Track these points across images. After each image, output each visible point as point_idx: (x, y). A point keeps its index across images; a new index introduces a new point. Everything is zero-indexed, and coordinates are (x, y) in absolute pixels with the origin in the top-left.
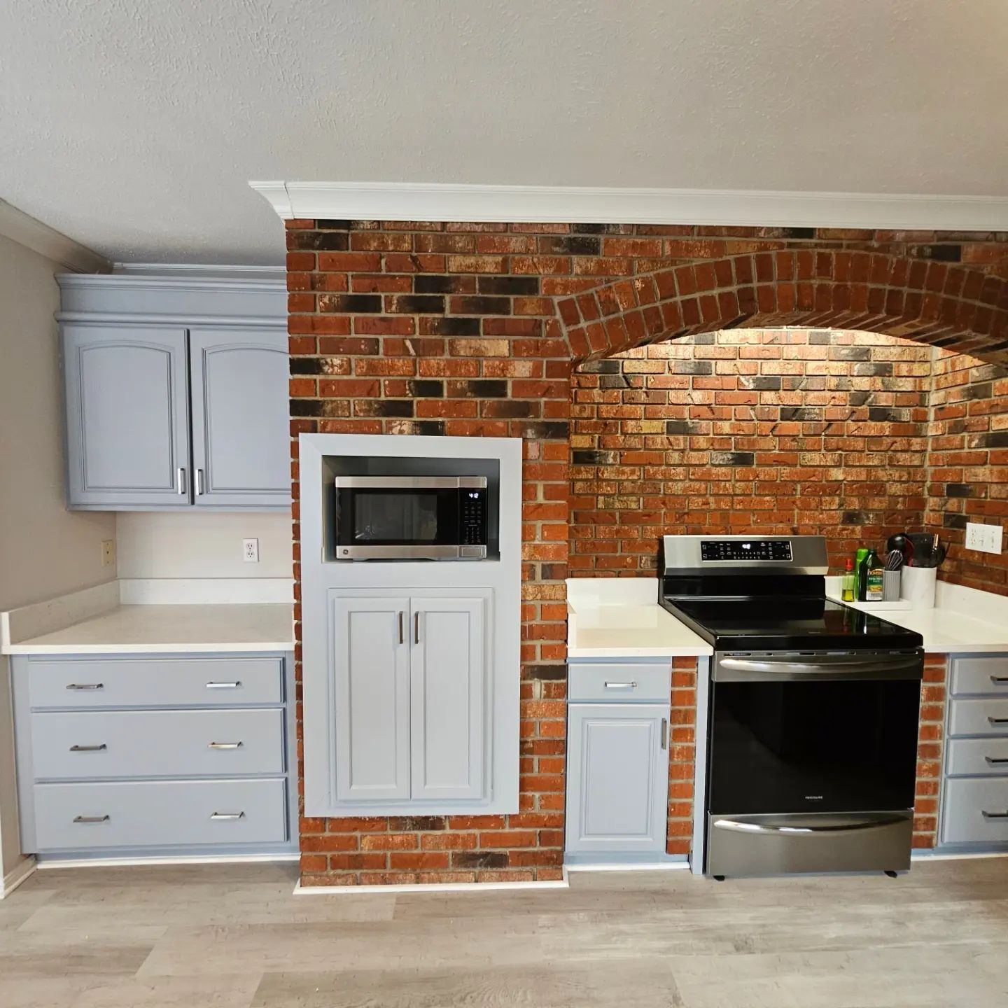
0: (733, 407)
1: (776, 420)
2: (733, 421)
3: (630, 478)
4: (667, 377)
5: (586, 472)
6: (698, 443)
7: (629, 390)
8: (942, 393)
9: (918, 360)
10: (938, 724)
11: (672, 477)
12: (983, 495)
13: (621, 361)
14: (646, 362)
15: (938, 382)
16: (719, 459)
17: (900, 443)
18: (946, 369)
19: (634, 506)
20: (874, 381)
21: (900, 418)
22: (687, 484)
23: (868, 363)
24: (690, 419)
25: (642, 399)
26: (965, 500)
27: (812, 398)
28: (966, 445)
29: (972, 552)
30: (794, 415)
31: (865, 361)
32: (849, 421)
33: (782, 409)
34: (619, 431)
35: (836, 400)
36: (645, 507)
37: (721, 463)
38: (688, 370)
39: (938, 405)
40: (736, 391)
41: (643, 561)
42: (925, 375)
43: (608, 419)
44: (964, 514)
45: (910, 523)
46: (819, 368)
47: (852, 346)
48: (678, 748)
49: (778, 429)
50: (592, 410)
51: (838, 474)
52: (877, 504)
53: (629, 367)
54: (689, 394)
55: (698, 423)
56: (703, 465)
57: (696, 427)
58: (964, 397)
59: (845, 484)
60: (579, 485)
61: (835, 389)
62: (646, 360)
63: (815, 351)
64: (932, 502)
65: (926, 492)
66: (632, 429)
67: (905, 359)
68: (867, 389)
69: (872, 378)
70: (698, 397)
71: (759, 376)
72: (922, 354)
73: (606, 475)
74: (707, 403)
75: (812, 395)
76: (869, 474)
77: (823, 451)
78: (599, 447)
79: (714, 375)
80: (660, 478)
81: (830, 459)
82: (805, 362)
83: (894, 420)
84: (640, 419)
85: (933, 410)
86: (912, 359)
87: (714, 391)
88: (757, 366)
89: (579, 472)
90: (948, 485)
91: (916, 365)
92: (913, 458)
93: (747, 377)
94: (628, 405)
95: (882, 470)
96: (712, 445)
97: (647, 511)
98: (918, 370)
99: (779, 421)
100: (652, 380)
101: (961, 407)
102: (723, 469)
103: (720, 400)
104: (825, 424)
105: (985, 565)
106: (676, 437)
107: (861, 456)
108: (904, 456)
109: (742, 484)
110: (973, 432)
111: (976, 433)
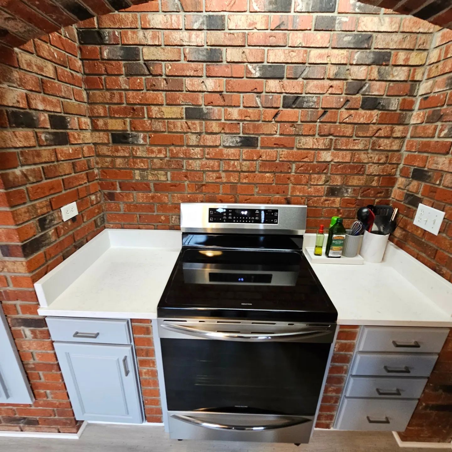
0: (242, 95)
1: (278, 108)
2: (241, 107)
3: (158, 156)
4: (183, 64)
5: (123, 151)
6: (211, 127)
7: (150, 77)
8: (431, 82)
9: (417, 48)
10: (345, 366)
11: (191, 156)
12: (438, 182)
13: (141, 47)
14: (163, 49)
15: (430, 70)
16: (229, 142)
17: (385, 130)
18: (440, 56)
19: (163, 178)
20: (371, 70)
21: (389, 107)
22: (204, 161)
23: (368, 51)
24: (205, 105)
25: (162, 86)
26: (423, 184)
27: (312, 86)
28: (436, 135)
29: (417, 228)
30: (294, 103)
31: (366, 49)
32: (343, 110)
33: (284, 97)
34: (146, 116)
35: (333, 89)
36: (172, 180)
37: (231, 145)
38: (201, 58)
39: (425, 94)
40: (245, 78)
41: (173, 219)
42: (420, 64)
43: (135, 104)
44: (419, 196)
45: (380, 197)
46: (321, 56)
47: (356, 33)
48: (144, 370)
49: (279, 116)
50: (121, 97)
51: (327, 156)
52: (356, 181)
53: (147, 54)
54: (203, 82)
55: (212, 109)
56: (217, 146)
57: (209, 113)
58: (446, 86)
59: (332, 165)
60: (119, 161)
61: (333, 77)
62: (163, 47)
63: (319, 38)
64: (401, 181)
65: (398, 173)
66: (156, 114)
67: (404, 47)
68: (363, 78)
69: (370, 67)
70: (211, 84)
71: (265, 64)
72: (421, 42)
73: (139, 154)
74: (218, 90)
75: (312, 83)
76: (353, 156)
77: (317, 136)
78: (131, 131)
79: (225, 63)
80: (182, 156)
81: (322, 143)
82: (308, 49)
83: (383, 109)
84: (162, 105)
85: (419, 99)
86: (412, 48)
87: (225, 79)
88: (264, 53)
89: (117, 151)
90: (415, 169)
91: (414, 53)
92: (393, 144)
93: (254, 65)
94: (151, 92)
95: (364, 153)
96: (223, 129)
97: (174, 182)
98: (415, 59)
99: (281, 109)
100: (170, 67)
101: (442, 97)
102: (232, 150)
103: (229, 88)
104: (321, 111)
105: (423, 240)
106: (193, 121)
107: (349, 141)
108: (385, 141)
109: (248, 163)
110: (445, 122)
111: (448, 123)
